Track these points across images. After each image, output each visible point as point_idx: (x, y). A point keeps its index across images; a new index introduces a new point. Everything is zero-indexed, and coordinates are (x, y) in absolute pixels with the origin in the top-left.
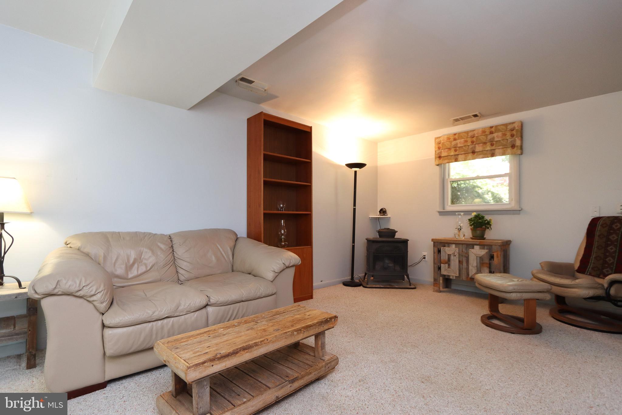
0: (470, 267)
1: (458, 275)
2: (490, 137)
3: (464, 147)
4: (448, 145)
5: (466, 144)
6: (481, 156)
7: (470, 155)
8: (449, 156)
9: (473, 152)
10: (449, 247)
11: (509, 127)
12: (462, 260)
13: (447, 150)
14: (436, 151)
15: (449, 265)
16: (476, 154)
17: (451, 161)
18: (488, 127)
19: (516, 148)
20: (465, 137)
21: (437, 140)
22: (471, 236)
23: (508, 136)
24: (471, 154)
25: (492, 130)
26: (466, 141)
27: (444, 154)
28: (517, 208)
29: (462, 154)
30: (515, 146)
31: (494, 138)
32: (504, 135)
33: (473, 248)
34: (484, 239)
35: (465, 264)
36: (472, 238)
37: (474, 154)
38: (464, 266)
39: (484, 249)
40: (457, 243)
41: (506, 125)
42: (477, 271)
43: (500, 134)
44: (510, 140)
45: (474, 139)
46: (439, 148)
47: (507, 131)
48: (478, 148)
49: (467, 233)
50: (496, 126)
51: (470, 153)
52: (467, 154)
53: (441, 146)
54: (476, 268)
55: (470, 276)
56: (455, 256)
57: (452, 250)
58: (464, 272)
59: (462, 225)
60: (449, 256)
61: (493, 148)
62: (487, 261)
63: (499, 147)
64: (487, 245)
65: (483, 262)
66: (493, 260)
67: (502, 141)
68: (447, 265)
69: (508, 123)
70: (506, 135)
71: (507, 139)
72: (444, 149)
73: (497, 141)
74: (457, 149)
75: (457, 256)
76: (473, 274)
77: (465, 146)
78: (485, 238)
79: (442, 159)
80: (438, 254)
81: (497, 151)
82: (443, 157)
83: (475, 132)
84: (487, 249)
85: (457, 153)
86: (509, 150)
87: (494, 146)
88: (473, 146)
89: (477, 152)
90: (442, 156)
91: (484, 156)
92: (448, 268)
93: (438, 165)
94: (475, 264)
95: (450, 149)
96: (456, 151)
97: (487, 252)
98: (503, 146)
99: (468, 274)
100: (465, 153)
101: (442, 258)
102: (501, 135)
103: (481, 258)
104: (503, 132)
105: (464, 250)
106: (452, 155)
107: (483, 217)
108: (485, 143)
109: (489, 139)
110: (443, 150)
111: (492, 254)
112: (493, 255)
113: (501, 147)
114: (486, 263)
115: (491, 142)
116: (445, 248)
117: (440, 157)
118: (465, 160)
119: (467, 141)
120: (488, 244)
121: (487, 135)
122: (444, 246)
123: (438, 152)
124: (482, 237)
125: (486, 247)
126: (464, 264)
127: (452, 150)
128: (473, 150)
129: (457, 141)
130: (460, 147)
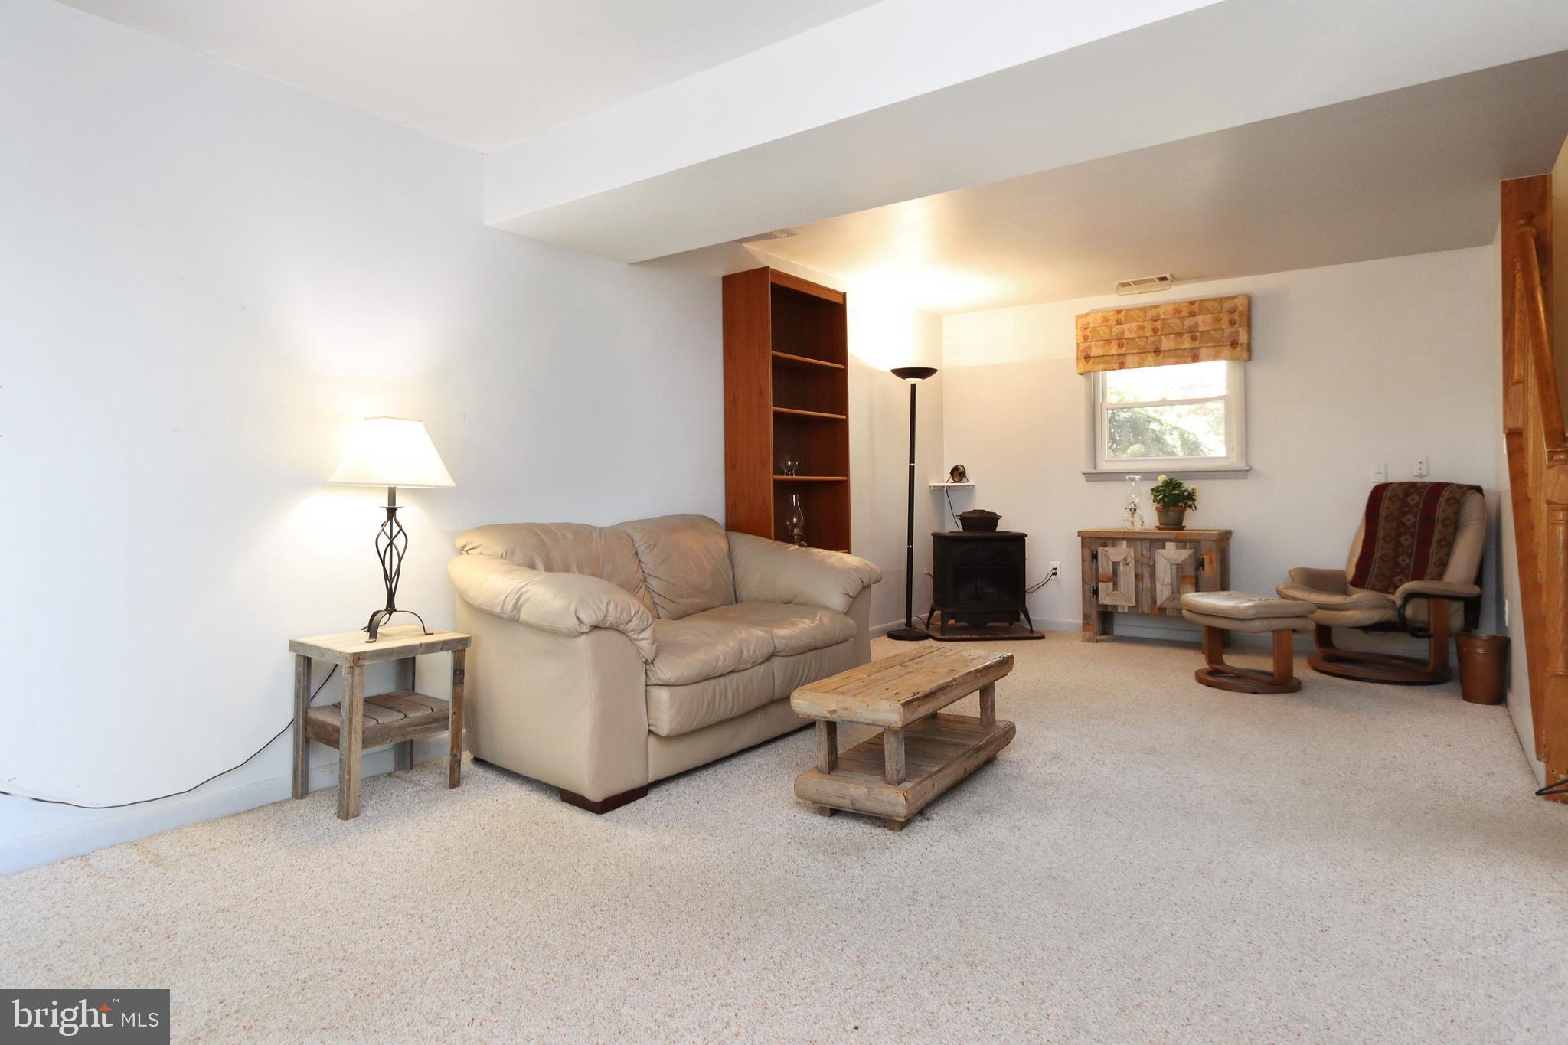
0: (1159, 587)
1: (1134, 604)
2: (1189, 322)
3: (1137, 340)
4: (1104, 331)
5: (1141, 333)
6: (1172, 360)
7: (1150, 357)
8: (1107, 356)
9: (1157, 351)
10: (1113, 546)
11: (1227, 305)
12: (1142, 572)
13: (1102, 343)
14: (1078, 344)
15: (1115, 585)
16: (1162, 354)
17: (1110, 366)
18: (1185, 302)
19: (1239, 348)
20: (1141, 320)
21: (1081, 321)
22: (1158, 524)
23: (1225, 324)
24: (1153, 354)
25: (1195, 307)
26: (1142, 328)
27: (1095, 352)
28: (1241, 465)
29: (1133, 354)
30: (1237, 344)
31: (1196, 325)
32: (1218, 320)
33: (1163, 547)
34: (1182, 528)
35: (1147, 580)
36: (1158, 528)
37: (1157, 354)
38: (1145, 586)
39: (1185, 549)
40: (1131, 539)
41: (1220, 300)
42: (1172, 593)
43: (1208, 317)
44: (1228, 331)
45: (1159, 324)
46: (1086, 338)
47: (1222, 312)
48: (1167, 344)
49: (1148, 518)
50: (1202, 301)
51: (1150, 352)
52: (1143, 355)
53: (1089, 334)
54: (1170, 587)
55: (1158, 604)
56: (1128, 564)
57: (1120, 552)
58: (1146, 597)
59: (1137, 500)
60: (1115, 565)
61: (1197, 344)
62: (1190, 571)
63: (1207, 345)
64: (1191, 541)
65: (1184, 574)
66: (1203, 569)
67: (1212, 332)
68: (1111, 584)
69: (1224, 298)
70: (1220, 320)
71: (1223, 330)
72: (1097, 341)
73: (1203, 332)
74: (1123, 343)
75: (1132, 564)
76: (1164, 598)
77: (1139, 337)
78: (1185, 527)
79: (1091, 363)
80: (1093, 561)
81: (1203, 351)
82: (1095, 357)
83: (1161, 311)
84: (1191, 548)
85: (1123, 351)
86: (1227, 351)
87: (1198, 341)
88: (1157, 338)
89: (1164, 351)
90: (1092, 354)
91: (1178, 360)
92: (1114, 590)
93: (1082, 374)
94: (1168, 580)
95: (1107, 341)
96: (1120, 346)
97: (1190, 556)
98: (1215, 342)
99: (1154, 601)
100: (1140, 351)
101: (1100, 570)
102: (1210, 321)
103: (1180, 567)
104: (1216, 315)
105: (1144, 552)
106: (1113, 355)
107: (1180, 485)
108: (1180, 334)
109: (1188, 326)
110: (1093, 343)
111: (1201, 557)
112: (1203, 559)
113: (1211, 344)
114: (1191, 577)
115: (1190, 332)
116: (1106, 549)
117: (1087, 358)
118: (1141, 365)
119: (1144, 328)
120: (1192, 538)
121: (1182, 319)
122: (1105, 545)
123: (1083, 345)
124: (1178, 525)
125: (1188, 544)
126: (1144, 580)
127: (1112, 344)
128: (1157, 348)
129: (1123, 326)
130: (1129, 339)
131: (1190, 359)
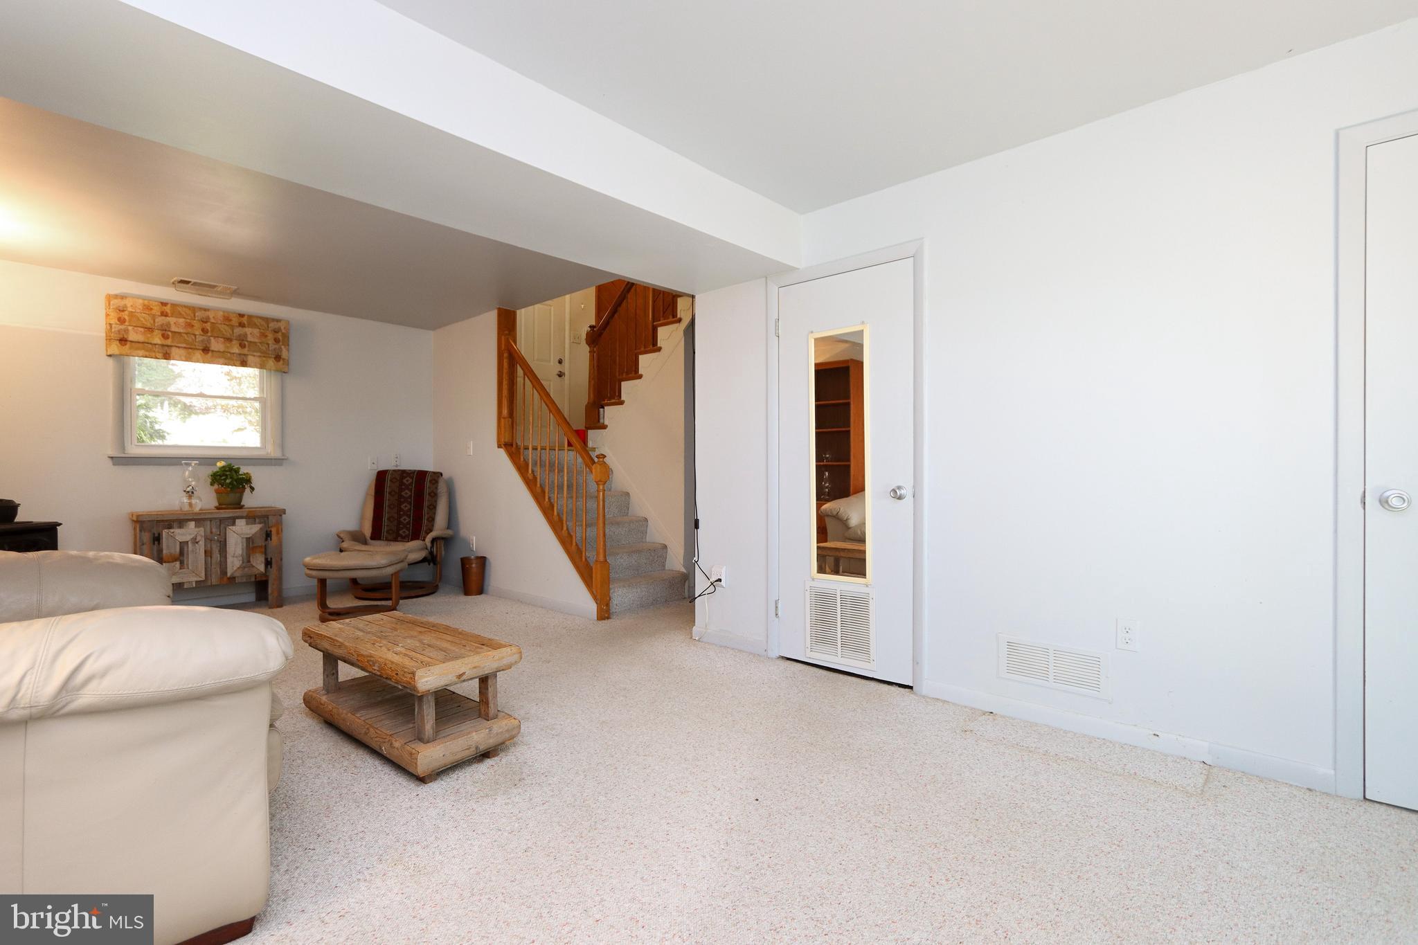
0: (230, 560)
1: (203, 578)
2: (238, 331)
3: (184, 335)
4: (145, 319)
5: (190, 330)
6: (222, 360)
7: (198, 354)
8: (148, 343)
9: (206, 350)
10: (180, 527)
11: (272, 325)
12: (211, 548)
13: (142, 330)
14: (109, 325)
15: (182, 563)
16: (210, 354)
17: (153, 354)
18: (235, 313)
19: (281, 362)
20: (189, 318)
21: (115, 302)
22: (217, 504)
23: (271, 342)
24: (201, 351)
25: (244, 320)
26: (190, 325)
27: (133, 336)
28: (278, 454)
29: (179, 347)
30: (281, 358)
31: (246, 335)
32: (264, 335)
33: (234, 524)
34: (241, 507)
35: (216, 556)
36: (217, 508)
37: (206, 353)
38: (214, 561)
39: (255, 524)
40: (199, 520)
41: (267, 320)
42: (243, 563)
43: (256, 331)
44: (272, 346)
45: (208, 326)
46: (121, 321)
47: (268, 330)
48: (216, 345)
49: (206, 499)
50: (250, 317)
52: (190, 350)
53: (127, 318)
54: (241, 558)
55: (229, 575)
56: (197, 543)
57: (188, 532)
58: (216, 570)
59: (193, 483)
60: (183, 545)
61: (245, 351)
62: (260, 542)
63: (255, 354)
64: (259, 517)
65: (255, 545)
66: (271, 540)
67: (258, 344)
68: (178, 563)
69: (270, 318)
70: (266, 336)
71: (268, 344)
72: (135, 326)
73: (251, 342)
74: (168, 335)
75: (202, 543)
76: (235, 569)
77: (186, 334)
78: (244, 506)
79: (125, 346)
80: (154, 544)
81: (250, 358)
82: (131, 342)
83: (211, 315)
84: (260, 523)
85: (169, 342)
86: (271, 363)
87: (246, 349)
88: (205, 337)
89: (213, 351)
90: (131, 338)
91: (226, 361)
92: (180, 569)
93: (110, 356)
94: (239, 551)
95: (150, 330)
96: (165, 337)
97: (261, 529)
98: (261, 353)
99: (224, 572)
100: (188, 346)
101: (164, 552)
102: (258, 335)
103: (249, 540)
104: (262, 331)
105: (214, 530)
106: (155, 344)
107: (237, 471)
108: (229, 340)
109: (238, 334)
110: (130, 328)
111: (269, 530)
112: (271, 531)
113: (259, 354)
114: (261, 547)
115: (239, 340)
116: (172, 531)
117: (123, 341)
118: (188, 359)
119: (193, 326)
120: (260, 514)
121: (232, 327)
122: (170, 527)
123: (116, 327)
124: (238, 505)
125: (257, 520)
126: (214, 556)
127: (155, 333)
128: (206, 347)
129: (168, 319)
130: (175, 332)
131: (239, 362)
